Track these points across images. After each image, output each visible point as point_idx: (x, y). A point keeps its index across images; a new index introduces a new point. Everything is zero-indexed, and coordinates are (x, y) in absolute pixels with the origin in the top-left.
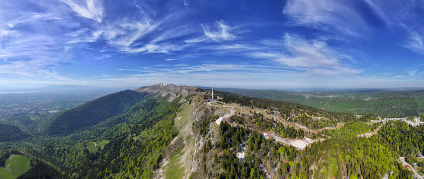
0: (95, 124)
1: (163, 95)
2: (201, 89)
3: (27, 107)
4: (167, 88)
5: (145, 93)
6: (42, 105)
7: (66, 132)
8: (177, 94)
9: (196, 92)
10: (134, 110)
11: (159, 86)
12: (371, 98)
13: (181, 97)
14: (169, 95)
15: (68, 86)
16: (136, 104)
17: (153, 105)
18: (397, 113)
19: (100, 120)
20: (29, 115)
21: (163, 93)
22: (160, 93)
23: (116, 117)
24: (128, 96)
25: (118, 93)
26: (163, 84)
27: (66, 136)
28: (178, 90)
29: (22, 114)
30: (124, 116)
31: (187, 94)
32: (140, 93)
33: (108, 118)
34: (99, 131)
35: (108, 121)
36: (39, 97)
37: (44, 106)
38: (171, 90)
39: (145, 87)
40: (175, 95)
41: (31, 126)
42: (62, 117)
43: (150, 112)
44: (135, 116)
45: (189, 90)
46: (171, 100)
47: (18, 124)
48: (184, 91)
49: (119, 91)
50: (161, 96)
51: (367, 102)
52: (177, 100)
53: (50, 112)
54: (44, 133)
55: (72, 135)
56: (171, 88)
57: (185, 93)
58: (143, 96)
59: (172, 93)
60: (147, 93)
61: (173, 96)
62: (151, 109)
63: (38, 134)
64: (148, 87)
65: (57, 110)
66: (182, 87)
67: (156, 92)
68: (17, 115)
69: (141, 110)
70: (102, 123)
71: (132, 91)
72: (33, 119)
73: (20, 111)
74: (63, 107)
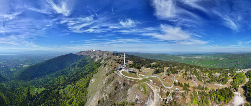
0: (48, 75)
1: (92, 57)
2: (116, 54)
3: (11, 63)
4: (94, 53)
5: (82, 56)
6: (20, 62)
7: (29, 79)
8: (100, 57)
9: (112, 56)
10: (72, 66)
11: (90, 51)
12: (223, 59)
13: (102, 58)
14: (95, 57)
15: (37, 51)
16: (75, 63)
17: (84, 64)
18: (240, 67)
19: (51, 72)
20: (10, 68)
21: (92, 56)
22: (90, 56)
23: (61, 71)
24: (71, 57)
25: (64, 55)
26: (93, 50)
27: (28, 81)
28: (101, 54)
29: (7, 67)
30: (66, 71)
31: (106, 57)
32: (78, 56)
33: (56, 71)
34: (47, 80)
35: (56, 73)
36: (20, 57)
37: (21, 62)
38: (97, 54)
39: (82, 52)
40: (99, 57)
41: (10, 74)
42: (27, 70)
43: (82, 69)
44: (72, 70)
45: (108, 54)
46: (96, 60)
47: (2, 73)
48: (105, 55)
49: (65, 54)
50: (90, 57)
51: (221, 60)
52: (100, 61)
53: (24, 66)
54: (16, 79)
55: (31, 81)
56: (97, 53)
57: (105, 56)
58: (80, 57)
59: (97, 56)
60: (83, 55)
61: (98, 58)
62: (83, 67)
63: (13, 79)
64: (83, 52)
65: (28, 65)
66: (103, 52)
67: (88, 55)
68: (3, 68)
69: (76, 67)
70: (52, 74)
71: (74, 54)
72: (12, 70)
73: (6, 65)
74: (32, 64)
